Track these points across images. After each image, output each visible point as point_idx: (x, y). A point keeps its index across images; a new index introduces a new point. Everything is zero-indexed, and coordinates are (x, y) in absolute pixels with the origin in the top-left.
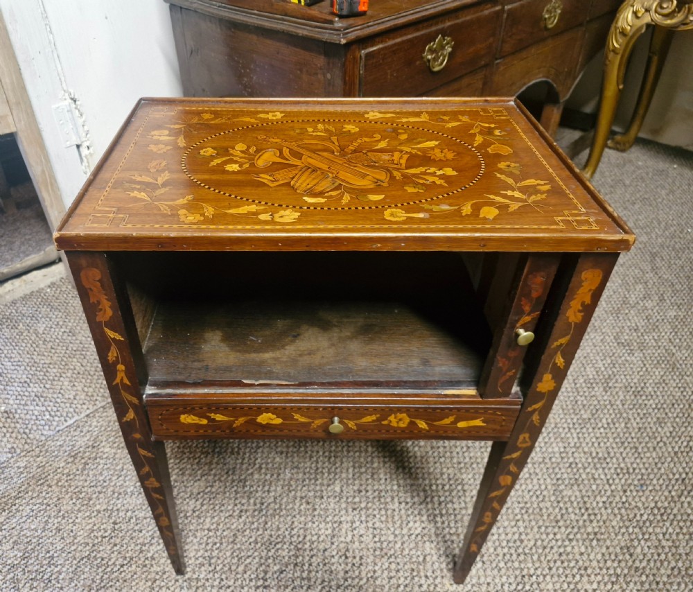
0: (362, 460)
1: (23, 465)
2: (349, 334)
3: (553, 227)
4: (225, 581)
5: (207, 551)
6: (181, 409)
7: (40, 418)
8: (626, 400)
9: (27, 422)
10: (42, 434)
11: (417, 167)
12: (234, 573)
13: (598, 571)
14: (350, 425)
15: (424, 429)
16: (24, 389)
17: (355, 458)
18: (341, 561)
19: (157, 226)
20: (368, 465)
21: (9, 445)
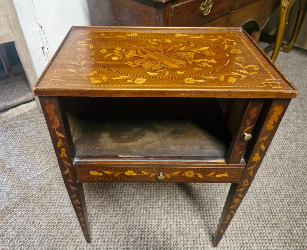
0: (171, 191)
1: (17, 193)
2: (167, 134)
3: (261, 87)
4: (109, 246)
5: (101, 232)
6: (91, 168)
7: (25, 171)
8: (289, 164)
9: (19, 173)
10: (26, 179)
11: (199, 59)
12: (113, 242)
13: (277, 241)
14: (167, 176)
15: (201, 178)
16: (18, 158)
17: (168, 190)
18: (162, 237)
19: (81, 85)
20: (174, 193)
21: (11, 184)
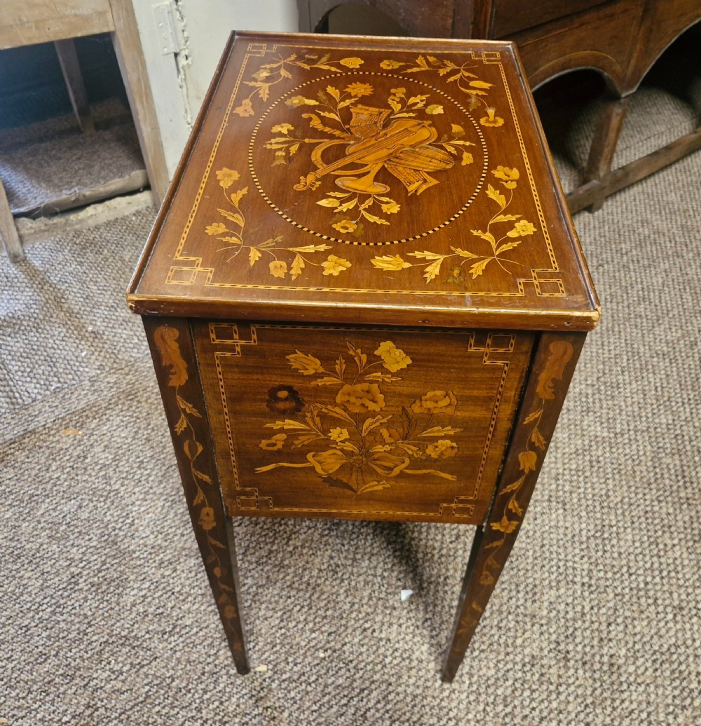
1: (113, 381)
7: (128, 341)
9: (115, 344)
10: (131, 356)
16: (112, 313)
21: (98, 363)
